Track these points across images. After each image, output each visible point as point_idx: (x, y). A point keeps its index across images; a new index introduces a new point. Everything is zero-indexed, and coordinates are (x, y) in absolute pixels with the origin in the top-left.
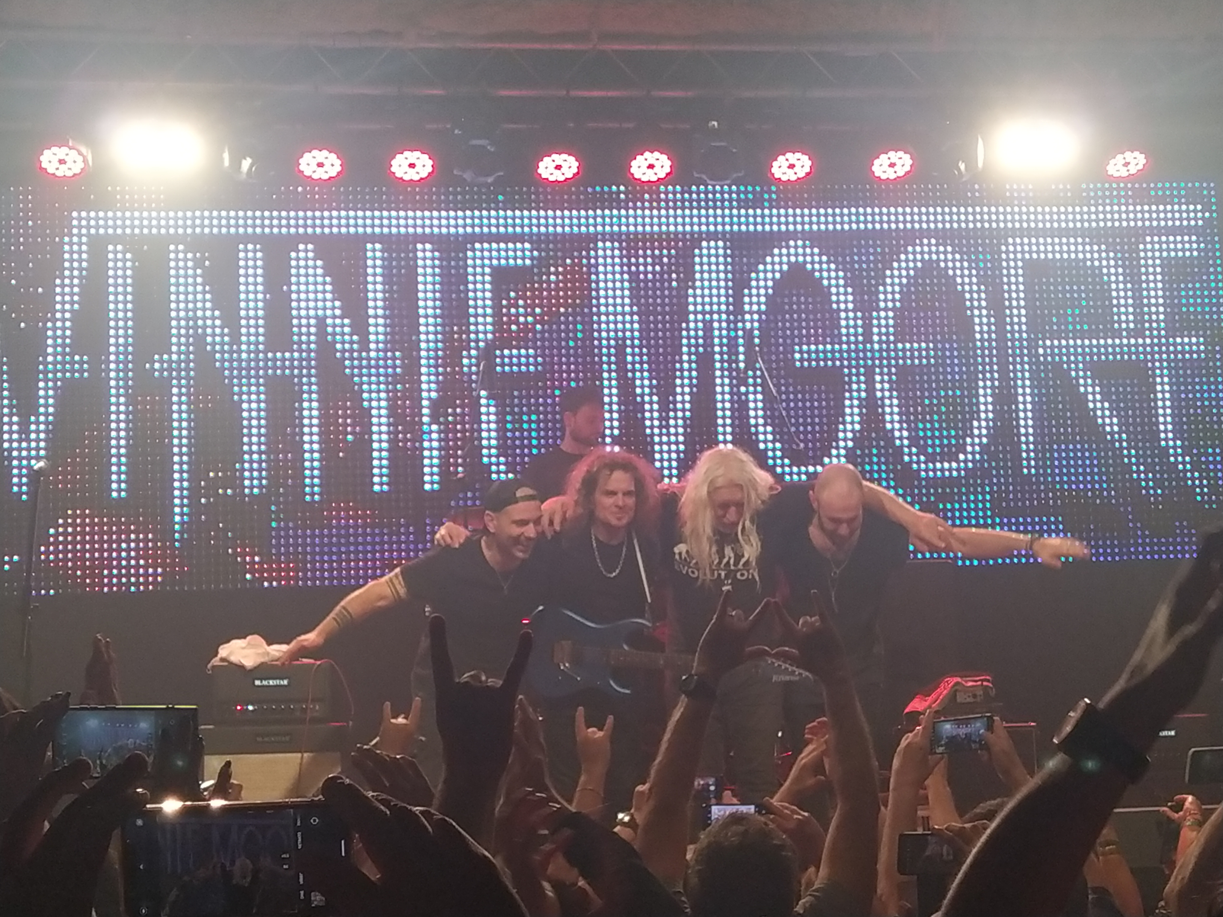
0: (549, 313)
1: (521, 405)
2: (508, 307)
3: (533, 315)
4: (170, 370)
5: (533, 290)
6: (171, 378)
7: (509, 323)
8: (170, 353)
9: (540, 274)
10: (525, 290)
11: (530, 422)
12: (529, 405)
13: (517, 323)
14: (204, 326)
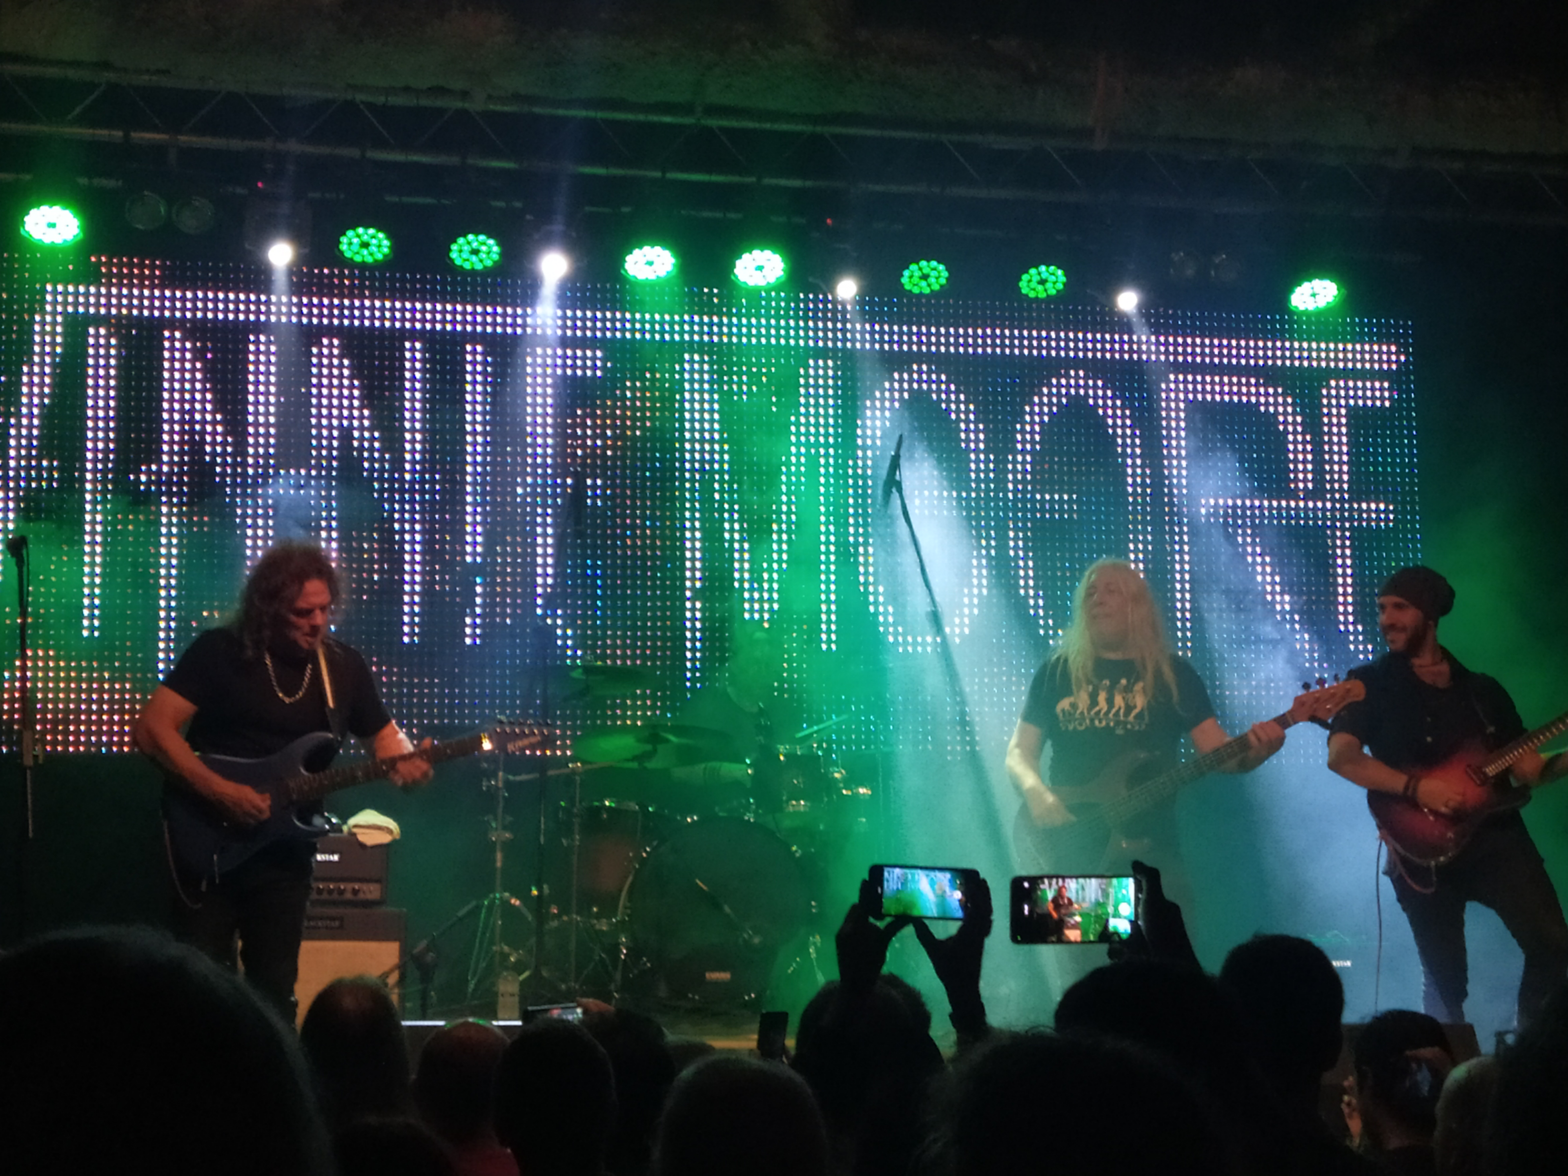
0: (623, 437)
2: (574, 427)
3: (603, 437)
4: (159, 483)
5: (604, 407)
6: (160, 494)
7: (574, 447)
8: (160, 463)
9: (614, 389)
10: (595, 407)
11: (593, 567)
13: (584, 447)
14: (203, 432)
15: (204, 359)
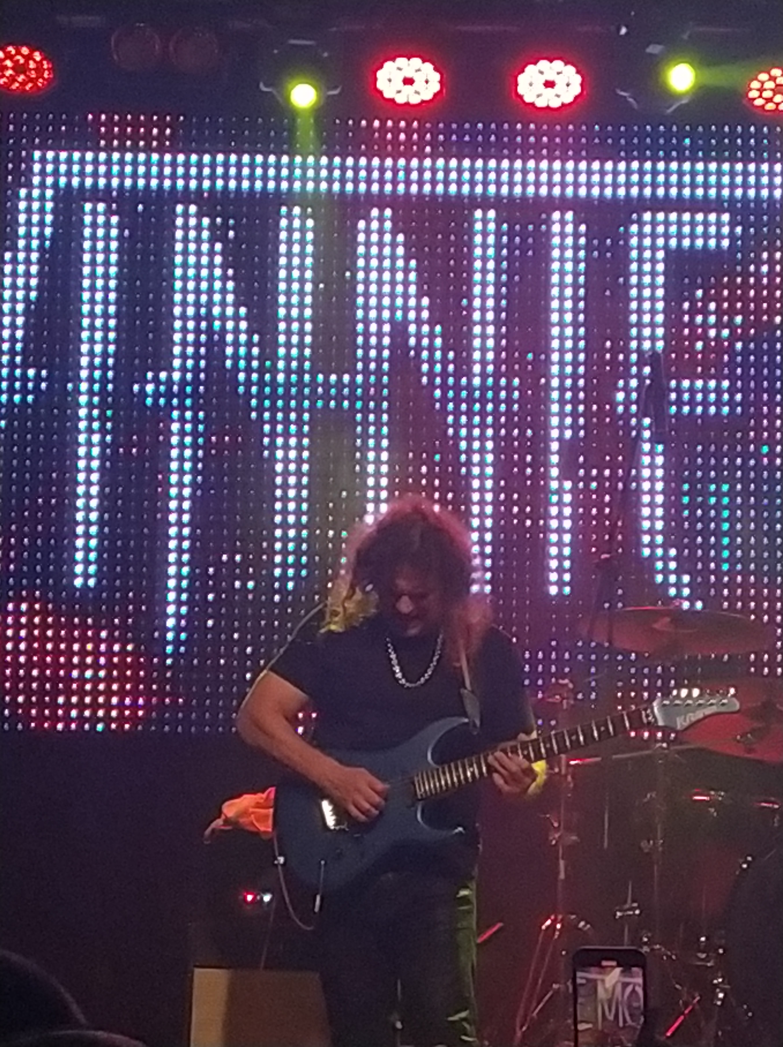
0: (757, 324)
1: (706, 468)
2: (693, 312)
3: (730, 325)
4: (169, 395)
5: (732, 286)
6: (169, 407)
7: (693, 338)
8: (170, 369)
9: (745, 263)
10: (720, 286)
11: (718, 494)
12: (718, 468)
13: (705, 338)
14: (223, 331)
15: (224, 240)
